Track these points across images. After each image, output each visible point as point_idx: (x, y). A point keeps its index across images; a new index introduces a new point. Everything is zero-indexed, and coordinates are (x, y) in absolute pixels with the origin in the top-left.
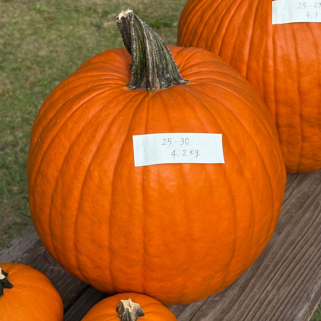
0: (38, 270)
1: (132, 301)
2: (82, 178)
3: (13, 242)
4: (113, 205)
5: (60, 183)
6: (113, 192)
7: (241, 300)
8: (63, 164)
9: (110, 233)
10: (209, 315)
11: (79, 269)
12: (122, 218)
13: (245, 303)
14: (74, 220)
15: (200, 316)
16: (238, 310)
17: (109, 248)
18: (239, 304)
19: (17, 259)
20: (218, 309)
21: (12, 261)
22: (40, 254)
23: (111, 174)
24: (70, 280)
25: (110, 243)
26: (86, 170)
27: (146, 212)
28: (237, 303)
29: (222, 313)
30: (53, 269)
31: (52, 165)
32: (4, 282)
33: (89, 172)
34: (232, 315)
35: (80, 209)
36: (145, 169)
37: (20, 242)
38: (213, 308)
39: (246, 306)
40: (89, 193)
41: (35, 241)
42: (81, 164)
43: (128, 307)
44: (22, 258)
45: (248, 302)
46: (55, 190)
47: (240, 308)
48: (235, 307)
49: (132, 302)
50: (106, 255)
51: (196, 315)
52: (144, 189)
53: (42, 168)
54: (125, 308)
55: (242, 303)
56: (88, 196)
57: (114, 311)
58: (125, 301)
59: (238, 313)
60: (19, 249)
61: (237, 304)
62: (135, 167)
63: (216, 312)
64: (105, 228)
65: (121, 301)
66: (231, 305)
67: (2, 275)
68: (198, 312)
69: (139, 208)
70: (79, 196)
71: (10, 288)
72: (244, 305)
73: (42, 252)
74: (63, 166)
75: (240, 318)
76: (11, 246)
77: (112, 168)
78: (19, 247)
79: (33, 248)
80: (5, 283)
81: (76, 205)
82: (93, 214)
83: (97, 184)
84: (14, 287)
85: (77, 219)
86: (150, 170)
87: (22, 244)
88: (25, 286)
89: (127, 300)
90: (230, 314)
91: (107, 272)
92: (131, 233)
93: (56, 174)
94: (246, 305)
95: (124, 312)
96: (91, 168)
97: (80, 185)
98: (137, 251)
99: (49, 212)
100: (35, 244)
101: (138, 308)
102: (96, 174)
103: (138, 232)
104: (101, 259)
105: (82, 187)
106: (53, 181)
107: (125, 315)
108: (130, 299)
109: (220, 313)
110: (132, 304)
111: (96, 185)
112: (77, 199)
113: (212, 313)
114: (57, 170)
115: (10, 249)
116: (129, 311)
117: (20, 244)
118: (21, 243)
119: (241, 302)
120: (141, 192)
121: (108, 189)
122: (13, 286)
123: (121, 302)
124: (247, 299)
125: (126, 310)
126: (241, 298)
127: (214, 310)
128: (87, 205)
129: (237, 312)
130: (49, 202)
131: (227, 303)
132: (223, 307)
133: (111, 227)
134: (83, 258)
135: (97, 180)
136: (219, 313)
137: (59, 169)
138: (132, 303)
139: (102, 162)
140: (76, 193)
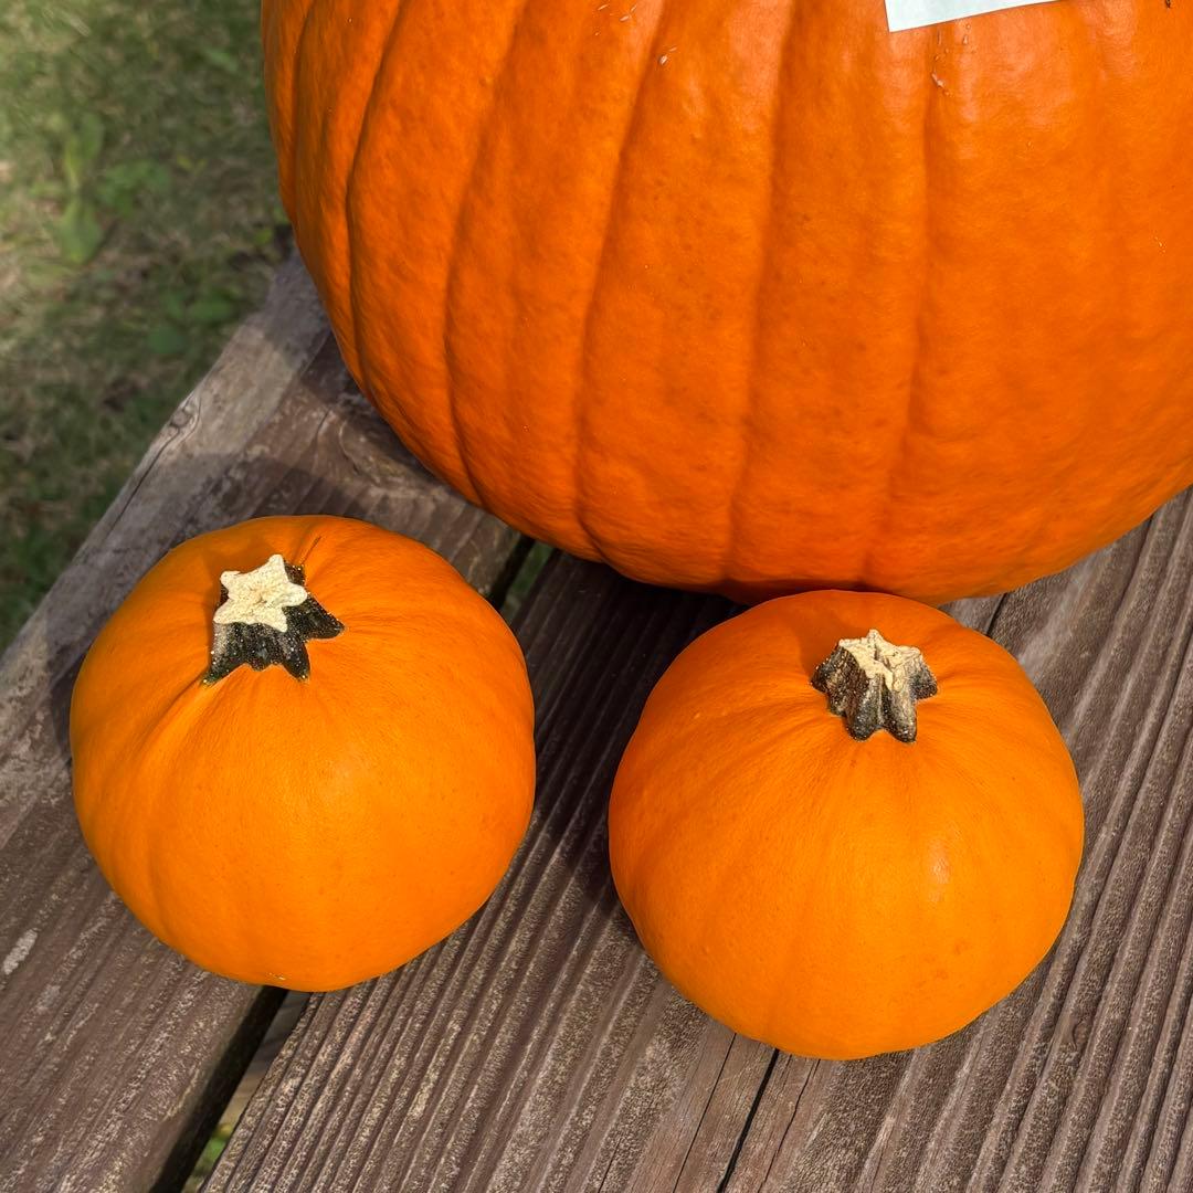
0: (346, 516)
1: (885, 639)
2: (617, 113)
3: (193, 405)
4: (780, 226)
5: (504, 146)
6: (778, 162)
7: (1158, 543)
8: (513, 48)
9: (760, 358)
10: (1051, 619)
11: (581, 513)
12: (823, 283)
13: (1175, 553)
14: (579, 309)
15: (1017, 623)
16: (1158, 584)
17: (747, 421)
18: (1154, 558)
19: (227, 471)
20: (1080, 589)
21: (209, 481)
22: (315, 441)
23: (764, 79)
24: (467, 536)
25: (755, 397)
26: (638, 68)
27: (940, 243)
28: (1145, 555)
29: (1099, 601)
30: (385, 498)
31: (454, 62)
32: (307, 617)
33: (653, 81)
34: (1138, 605)
35: (613, 254)
36: (940, 37)
37: (216, 399)
38: (1062, 589)
39: (1185, 565)
40: (660, 183)
41: (280, 390)
42: (612, 41)
43: (879, 668)
44: (244, 465)
45: (1186, 548)
46: (477, 181)
47: (1163, 572)
48: (1143, 573)
49: (886, 643)
50: (726, 451)
51: (1002, 622)
52: (934, 135)
53: (399, 79)
54: (869, 674)
55: (1163, 554)
56: (656, 198)
57: (802, 688)
58: (856, 641)
59: (1163, 596)
60: (221, 427)
61: (1147, 559)
62: (888, 34)
63: (1077, 600)
64: (734, 337)
65: (843, 643)
66: (1125, 568)
67: (292, 585)
68: (1005, 610)
69: (904, 233)
70: (607, 200)
71: (334, 634)
72: (1177, 561)
73: (321, 433)
74: (510, 63)
75: (1173, 613)
76: (187, 423)
77: (771, 46)
78: (219, 422)
79: (277, 418)
80: (312, 618)
81: (594, 243)
82: (680, 279)
83: (698, 135)
84: (347, 629)
85: (595, 308)
86: (963, 44)
87: (228, 408)
88: (390, 620)
89: (864, 640)
90: (1133, 604)
91: (721, 518)
92: (861, 347)
93: (477, 101)
94: (1182, 558)
95: (868, 694)
96: (664, 59)
97: (611, 147)
98: (880, 423)
99: (442, 284)
100: (282, 402)
101: (918, 666)
102: (692, 85)
103: (893, 341)
104: (701, 469)
105: (624, 155)
106: (461, 140)
107: (868, 703)
108: (873, 633)
109: (1092, 604)
110: (891, 652)
111: (694, 141)
112: (599, 215)
113: (1062, 608)
114: (482, 83)
115: (186, 431)
116: (884, 685)
117: (220, 409)
118: (225, 402)
119: (1158, 547)
120: (920, 153)
121: (754, 150)
122: (342, 626)
123: (843, 650)
124: (1180, 536)
125: (873, 683)
126: (1157, 534)
127: (1067, 597)
128: (650, 239)
129: (1157, 591)
130: (445, 236)
131: (1108, 561)
132: (1098, 580)
133: (762, 326)
134: (614, 471)
135: (696, 111)
136: (1088, 604)
137: (489, 80)
138: (887, 649)
139: (719, 23)
140: (595, 186)
